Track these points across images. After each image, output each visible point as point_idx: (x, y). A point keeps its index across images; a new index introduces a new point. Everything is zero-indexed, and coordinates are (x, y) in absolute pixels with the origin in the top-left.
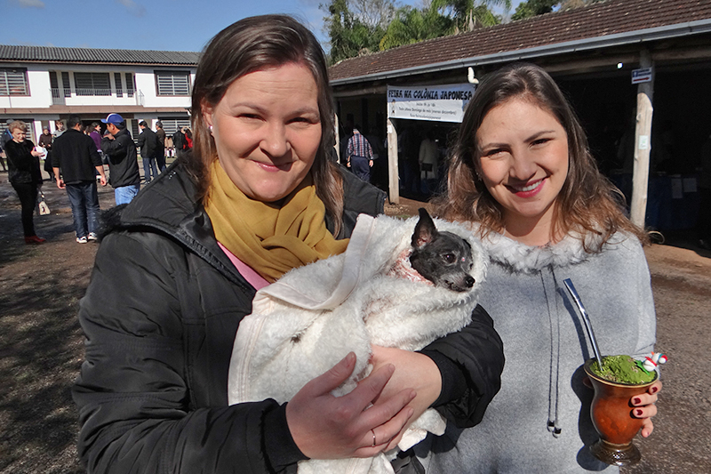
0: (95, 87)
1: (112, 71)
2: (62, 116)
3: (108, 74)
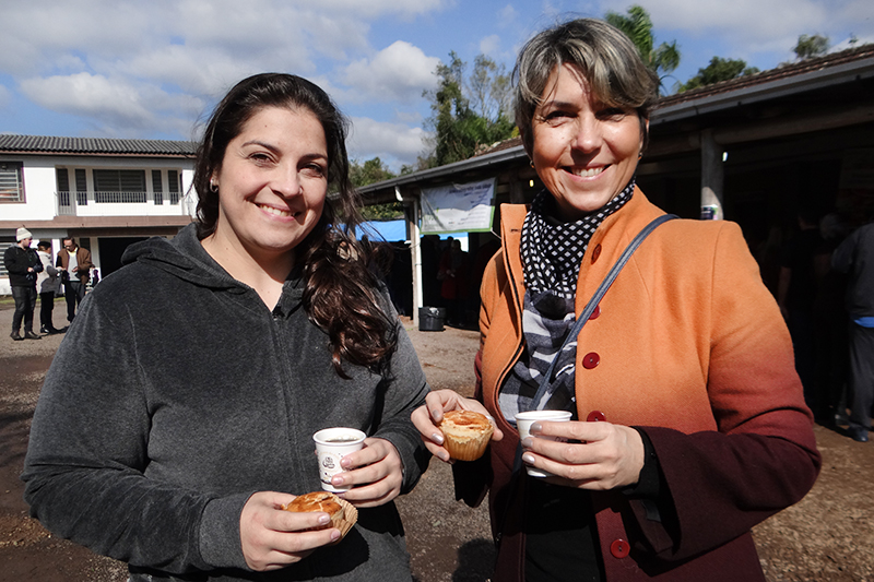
0: (123, 189)
1: (149, 167)
2: (72, 232)
3: (143, 172)
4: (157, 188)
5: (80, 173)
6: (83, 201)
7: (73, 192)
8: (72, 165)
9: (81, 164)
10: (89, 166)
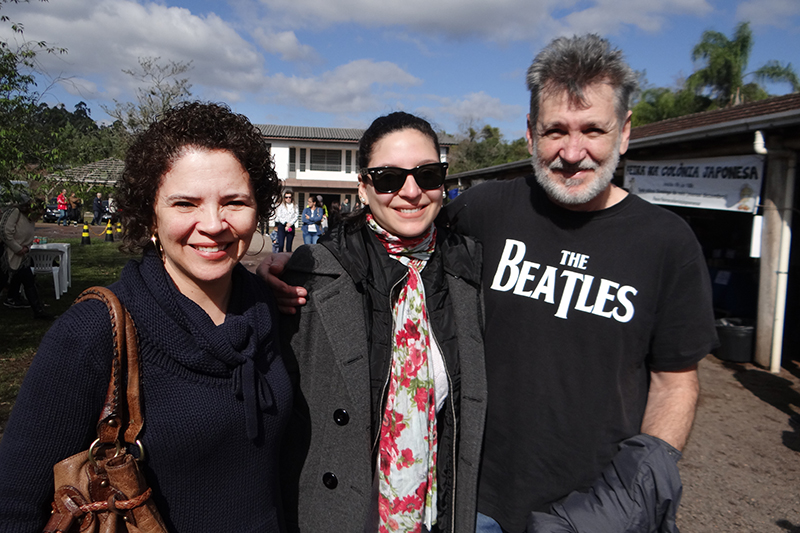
0: (328, 163)
1: (344, 148)
2: (295, 189)
3: (340, 151)
4: (348, 162)
5: (303, 151)
6: (303, 169)
7: (298, 163)
8: (298, 146)
9: (303, 146)
10: (308, 147)
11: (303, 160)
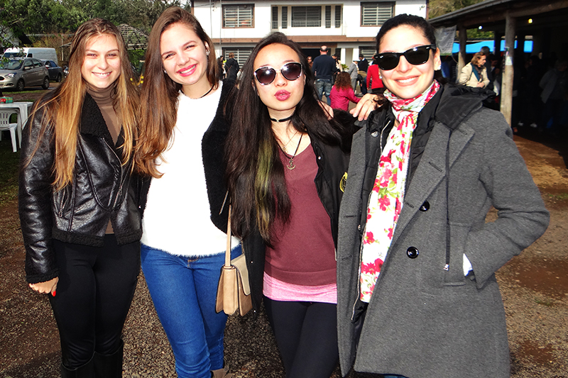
0: (309, 19)
1: (324, 4)
3: (320, 7)
4: (328, 18)
5: (285, 9)
6: (285, 26)
7: (280, 21)
8: (280, 4)
9: (285, 4)
10: (290, 4)
11: (285, 18)
